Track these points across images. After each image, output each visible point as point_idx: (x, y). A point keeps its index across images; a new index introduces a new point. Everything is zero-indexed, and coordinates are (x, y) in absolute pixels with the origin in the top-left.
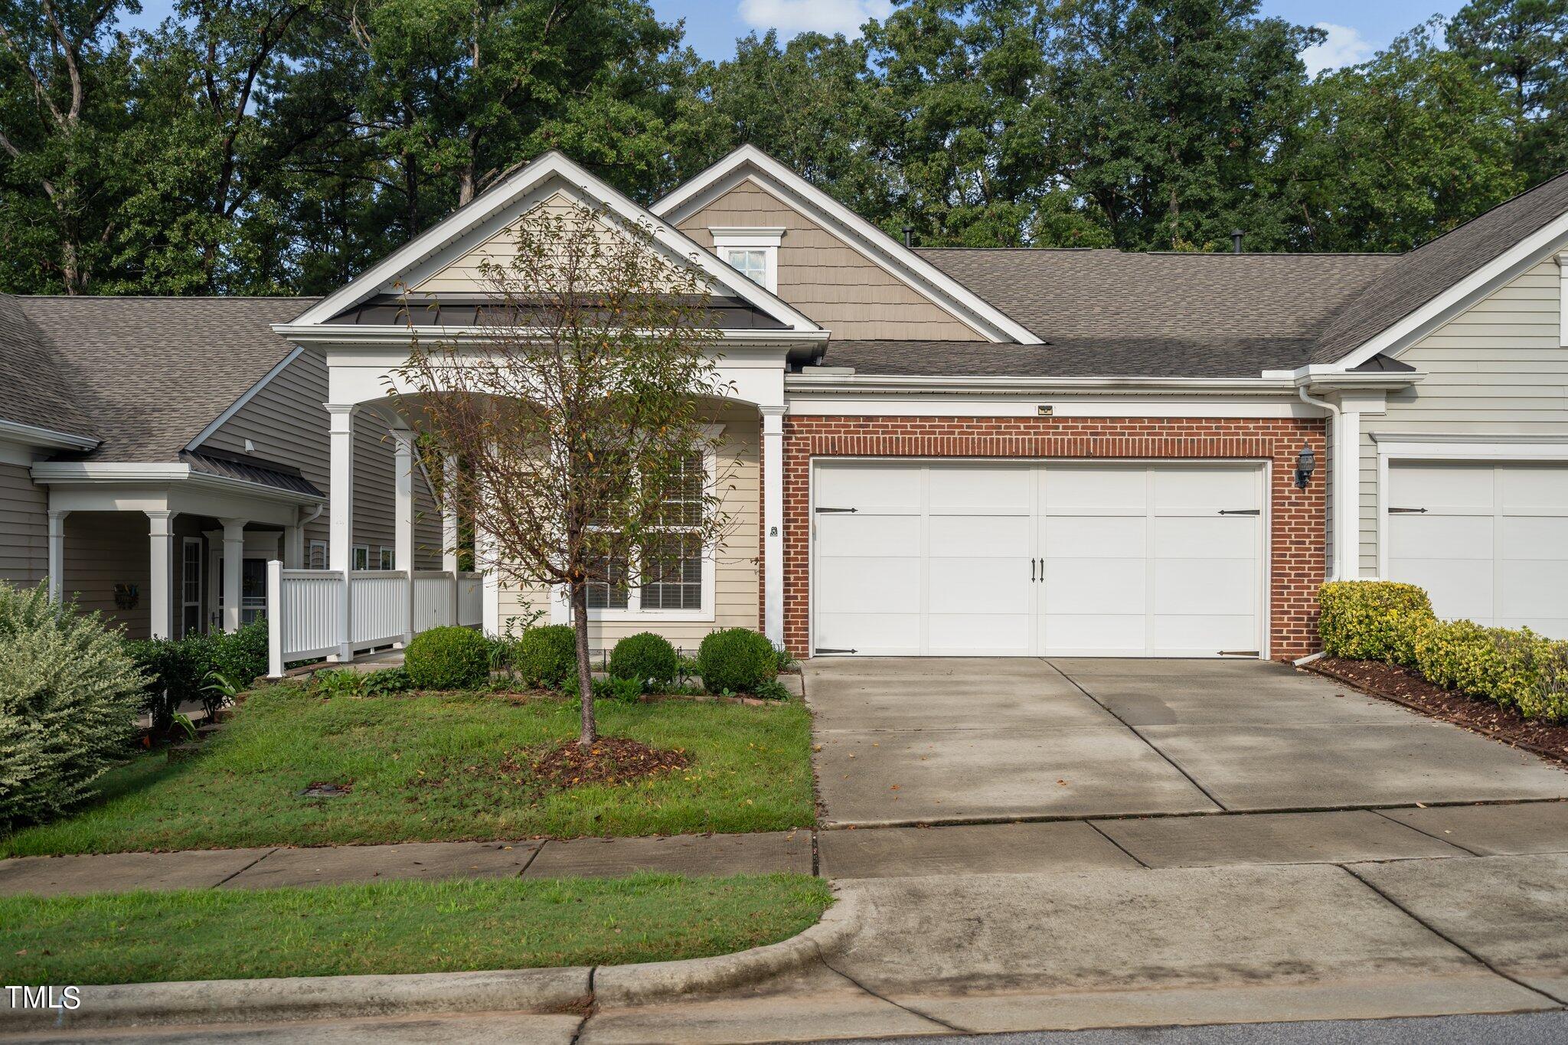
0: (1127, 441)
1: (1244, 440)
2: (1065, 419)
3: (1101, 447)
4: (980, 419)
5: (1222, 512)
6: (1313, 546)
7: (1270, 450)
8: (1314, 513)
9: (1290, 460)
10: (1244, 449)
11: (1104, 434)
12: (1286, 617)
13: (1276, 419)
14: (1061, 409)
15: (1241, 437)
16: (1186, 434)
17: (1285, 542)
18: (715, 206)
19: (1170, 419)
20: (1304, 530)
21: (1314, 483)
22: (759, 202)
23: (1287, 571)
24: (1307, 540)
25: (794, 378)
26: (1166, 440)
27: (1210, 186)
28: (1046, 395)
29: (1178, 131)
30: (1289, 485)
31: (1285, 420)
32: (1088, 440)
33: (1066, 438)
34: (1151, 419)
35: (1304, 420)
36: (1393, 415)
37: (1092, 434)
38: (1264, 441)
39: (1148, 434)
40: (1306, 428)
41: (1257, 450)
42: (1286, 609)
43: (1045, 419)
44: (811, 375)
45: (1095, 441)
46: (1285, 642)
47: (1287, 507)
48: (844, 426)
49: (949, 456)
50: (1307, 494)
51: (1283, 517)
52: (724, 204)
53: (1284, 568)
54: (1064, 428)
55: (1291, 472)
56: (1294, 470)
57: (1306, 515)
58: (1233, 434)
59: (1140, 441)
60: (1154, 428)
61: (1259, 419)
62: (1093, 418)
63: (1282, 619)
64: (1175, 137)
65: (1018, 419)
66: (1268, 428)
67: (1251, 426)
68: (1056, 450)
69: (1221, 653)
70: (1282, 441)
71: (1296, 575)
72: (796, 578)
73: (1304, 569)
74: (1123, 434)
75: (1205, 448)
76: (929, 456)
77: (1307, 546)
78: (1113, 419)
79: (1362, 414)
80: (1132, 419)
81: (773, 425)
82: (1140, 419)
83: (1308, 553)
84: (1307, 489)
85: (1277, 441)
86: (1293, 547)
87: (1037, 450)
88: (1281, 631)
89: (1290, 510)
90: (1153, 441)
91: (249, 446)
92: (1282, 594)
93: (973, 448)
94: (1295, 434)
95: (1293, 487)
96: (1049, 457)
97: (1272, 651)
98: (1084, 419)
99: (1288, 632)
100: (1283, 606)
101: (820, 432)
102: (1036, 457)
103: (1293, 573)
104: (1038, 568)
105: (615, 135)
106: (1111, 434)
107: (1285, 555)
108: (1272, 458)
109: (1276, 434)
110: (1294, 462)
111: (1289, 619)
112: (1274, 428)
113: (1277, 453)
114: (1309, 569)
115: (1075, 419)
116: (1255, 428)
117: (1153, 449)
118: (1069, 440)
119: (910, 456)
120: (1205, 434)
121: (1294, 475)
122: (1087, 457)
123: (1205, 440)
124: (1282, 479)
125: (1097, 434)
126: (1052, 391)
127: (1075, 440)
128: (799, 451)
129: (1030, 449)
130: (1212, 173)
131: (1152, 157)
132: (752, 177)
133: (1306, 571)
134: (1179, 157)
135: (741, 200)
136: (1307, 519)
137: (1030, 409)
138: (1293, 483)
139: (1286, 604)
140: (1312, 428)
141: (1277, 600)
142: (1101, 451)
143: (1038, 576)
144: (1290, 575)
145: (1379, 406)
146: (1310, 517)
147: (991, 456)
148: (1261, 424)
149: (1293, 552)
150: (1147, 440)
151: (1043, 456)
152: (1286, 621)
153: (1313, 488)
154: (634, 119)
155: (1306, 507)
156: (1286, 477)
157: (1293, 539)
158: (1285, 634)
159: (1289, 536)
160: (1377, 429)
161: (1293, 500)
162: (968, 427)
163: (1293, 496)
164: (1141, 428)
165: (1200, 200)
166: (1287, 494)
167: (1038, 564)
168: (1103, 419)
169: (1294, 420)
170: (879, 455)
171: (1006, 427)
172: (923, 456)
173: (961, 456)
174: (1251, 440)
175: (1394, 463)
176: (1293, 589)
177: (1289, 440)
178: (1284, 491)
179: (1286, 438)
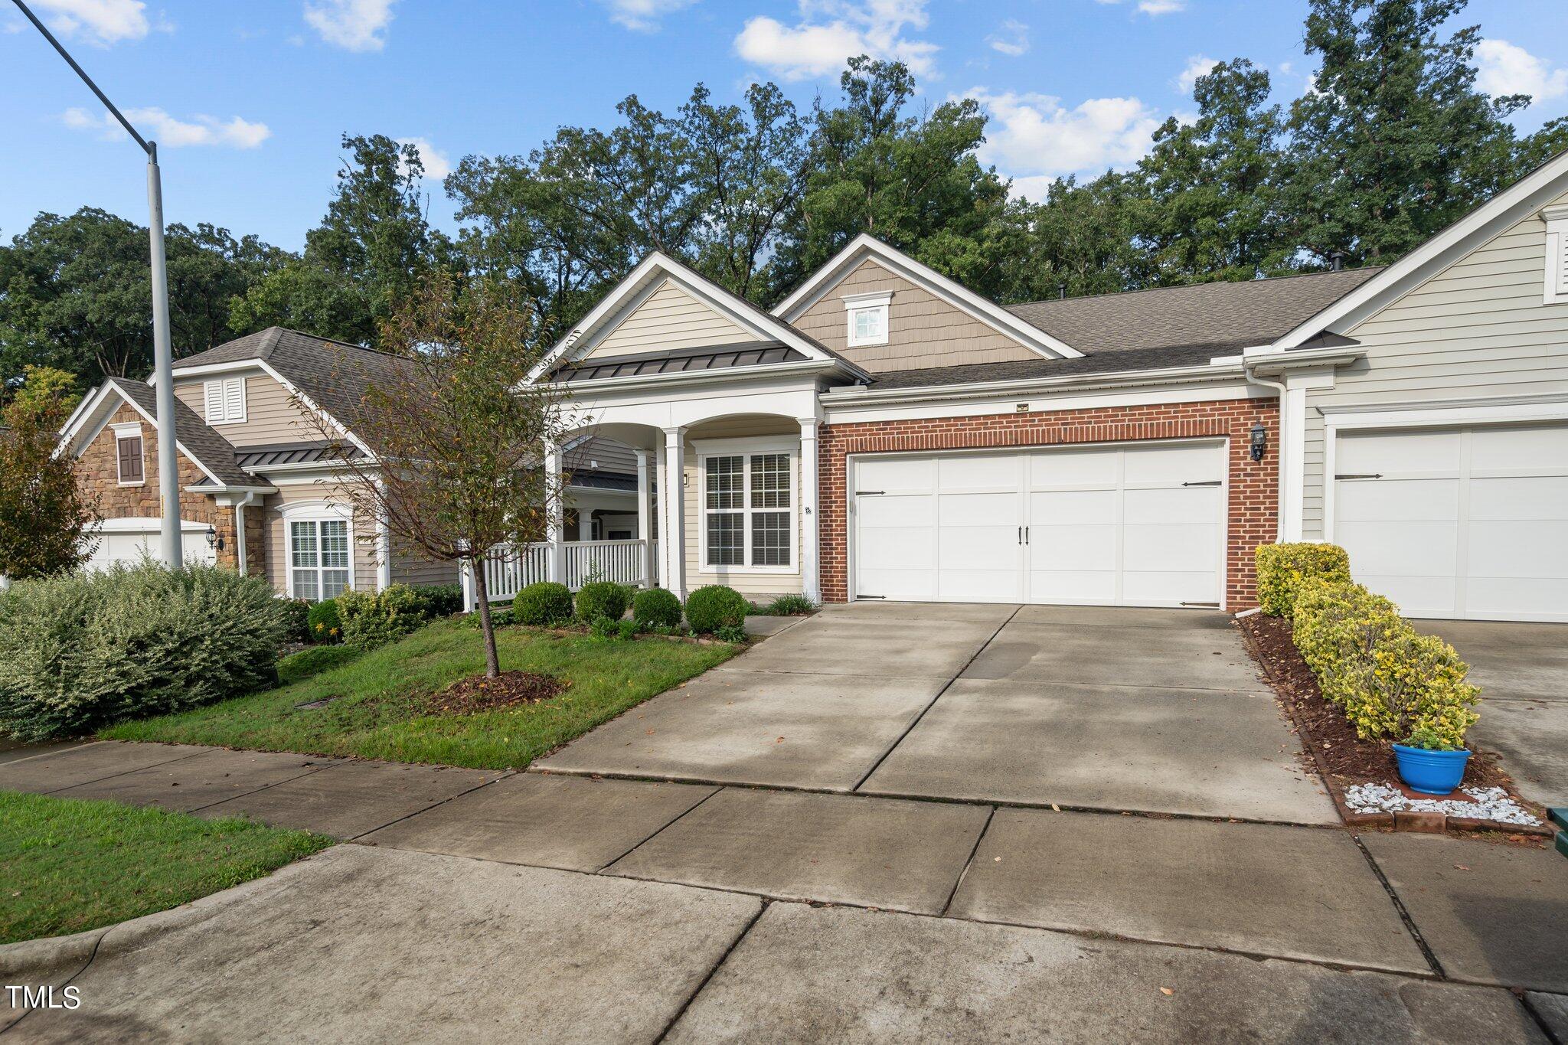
0: (1093, 428)
1: (1201, 422)
2: (1040, 413)
3: (1071, 435)
4: (971, 418)
5: (1186, 484)
6: (1267, 512)
7: (1226, 428)
8: (1269, 482)
9: (1246, 436)
10: (1201, 429)
11: (1074, 423)
12: (1240, 574)
13: (1233, 401)
14: (1035, 405)
15: (1198, 419)
16: (1147, 419)
17: (1240, 509)
18: (847, 281)
19: (1132, 408)
20: (1259, 497)
21: (1269, 455)
22: (876, 274)
23: (1242, 534)
24: (1262, 507)
25: (823, 397)
26: (1128, 426)
27: (1403, 233)
28: (1023, 395)
29: (1377, 195)
30: (1245, 458)
31: (1240, 401)
32: (1059, 430)
33: (1040, 429)
34: (1114, 408)
35: (1260, 400)
36: (1340, 389)
37: (1063, 424)
38: (1220, 421)
39: (1112, 421)
40: (1263, 407)
41: (1213, 429)
42: (1240, 567)
43: (1023, 415)
44: (838, 393)
45: (1065, 429)
46: (1238, 596)
47: (1242, 477)
48: (869, 430)
49: (947, 448)
50: (1262, 466)
51: (1238, 487)
52: (852, 279)
53: (1239, 532)
54: (1039, 420)
55: (1246, 447)
56: (1249, 445)
57: (1262, 484)
58: (1190, 417)
59: (1105, 427)
60: (1117, 416)
61: (1215, 402)
62: (1063, 411)
63: (1237, 576)
64: (1376, 200)
65: (1001, 416)
66: (1225, 409)
67: (1208, 408)
68: (1032, 439)
69: (1184, 604)
70: (1239, 419)
71: (1250, 537)
72: (837, 544)
73: (1259, 532)
74: (1090, 423)
75: (1164, 430)
76: (932, 449)
77: (1262, 511)
78: (1081, 411)
79: (1308, 390)
80: (1098, 410)
81: (808, 433)
82: (1105, 409)
83: (1262, 518)
84: (1262, 461)
85: (1233, 420)
86: (1248, 513)
87: (1016, 440)
88: (1236, 587)
89: (1245, 481)
90: (1116, 427)
91: (594, 464)
92: (1237, 554)
93: (966, 442)
94: (1252, 413)
95: (1249, 460)
96: (1028, 445)
97: (1228, 604)
98: (1056, 412)
99: (1242, 587)
100: (1237, 565)
101: (852, 436)
102: (1016, 445)
103: (1247, 535)
104: (1024, 534)
105: (948, 257)
106: (1079, 423)
107: (1240, 520)
108: (1228, 435)
109: (1233, 414)
110: (1249, 437)
111: (1243, 576)
112: (1230, 409)
113: (1232, 431)
114: (1264, 532)
115: (1049, 413)
116: (1211, 410)
117: (1116, 434)
118: (1043, 431)
119: (917, 450)
120: (1164, 418)
121: (1249, 449)
122: (1059, 443)
123: (1164, 423)
124: (1238, 453)
125: (1067, 424)
126: (1026, 391)
127: (1049, 430)
128: (838, 450)
129: (1011, 440)
130: (1405, 222)
131: (1351, 217)
132: (871, 257)
133: (1261, 534)
134: (1381, 215)
135: (863, 275)
136: (1262, 488)
137: (1010, 407)
138: (1249, 457)
139: (1240, 563)
140: (1268, 406)
141: (1232, 559)
142: (1071, 438)
143: (1024, 540)
144: (1244, 537)
145: (1328, 380)
146: (1265, 486)
147: (980, 447)
148: (1218, 406)
149: (1248, 517)
150: (1111, 427)
151: (1022, 445)
152: (1240, 577)
153: (1269, 460)
154: (959, 245)
155: (1262, 477)
156: (1242, 451)
157: (1248, 505)
158: (1238, 589)
159: (1245, 504)
160: (1321, 403)
161: (1249, 471)
162: (962, 425)
163: (1249, 468)
164: (1105, 416)
165: (1396, 245)
166: (1242, 466)
167: (1023, 531)
168: (1072, 411)
169: (1250, 400)
170: (894, 451)
171: (992, 423)
172: (927, 449)
173: (956, 448)
174: (1207, 421)
175: (1342, 433)
176: (1247, 550)
177: (1245, 419)
178: (1239, 464)
179: (1242, 417)
